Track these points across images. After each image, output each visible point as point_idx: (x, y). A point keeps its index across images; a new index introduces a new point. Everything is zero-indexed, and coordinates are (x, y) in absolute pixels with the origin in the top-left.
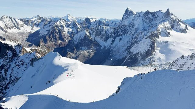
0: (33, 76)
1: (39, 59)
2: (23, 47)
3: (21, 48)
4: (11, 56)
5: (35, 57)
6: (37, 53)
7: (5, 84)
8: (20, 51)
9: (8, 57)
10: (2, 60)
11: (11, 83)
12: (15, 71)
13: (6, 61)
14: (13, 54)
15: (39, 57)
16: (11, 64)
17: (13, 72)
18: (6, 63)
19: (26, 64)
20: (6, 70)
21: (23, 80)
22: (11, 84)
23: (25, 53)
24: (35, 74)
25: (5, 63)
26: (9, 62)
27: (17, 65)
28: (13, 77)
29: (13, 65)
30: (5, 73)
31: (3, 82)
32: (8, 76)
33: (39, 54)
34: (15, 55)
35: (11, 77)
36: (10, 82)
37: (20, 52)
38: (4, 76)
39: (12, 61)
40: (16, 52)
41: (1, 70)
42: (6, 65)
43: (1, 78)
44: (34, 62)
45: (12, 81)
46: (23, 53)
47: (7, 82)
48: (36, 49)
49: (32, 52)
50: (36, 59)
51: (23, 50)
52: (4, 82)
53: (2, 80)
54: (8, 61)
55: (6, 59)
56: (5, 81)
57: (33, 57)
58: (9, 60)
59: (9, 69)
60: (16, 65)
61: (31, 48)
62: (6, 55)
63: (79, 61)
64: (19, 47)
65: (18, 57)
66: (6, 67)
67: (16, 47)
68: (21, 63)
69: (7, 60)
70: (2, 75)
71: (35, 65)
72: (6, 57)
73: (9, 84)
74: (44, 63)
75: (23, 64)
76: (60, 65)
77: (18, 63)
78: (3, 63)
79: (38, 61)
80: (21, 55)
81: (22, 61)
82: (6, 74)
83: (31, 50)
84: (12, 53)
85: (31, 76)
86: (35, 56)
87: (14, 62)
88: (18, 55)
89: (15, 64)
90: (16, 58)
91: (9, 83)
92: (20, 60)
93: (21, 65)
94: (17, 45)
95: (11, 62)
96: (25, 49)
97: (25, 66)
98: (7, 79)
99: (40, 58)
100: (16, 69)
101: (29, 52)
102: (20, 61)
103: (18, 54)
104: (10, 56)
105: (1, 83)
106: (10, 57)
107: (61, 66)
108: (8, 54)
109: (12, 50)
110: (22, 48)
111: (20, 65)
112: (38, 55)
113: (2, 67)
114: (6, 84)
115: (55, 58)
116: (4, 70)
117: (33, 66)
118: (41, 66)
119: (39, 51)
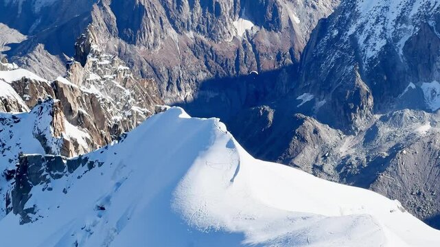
1: (73, 165)
5: (48, 150)
6: (60, 116)
15: (76, 144)
33: (80, 121)
44: (36, 190)
48: (55, 84)
49: (26, 109)
50: (55, 164)
57: (33, 149)
61: (20, 73)
63: (396, 204)
71: (42, 210)
74: (108, 200)
76: (232, 225)
79: (58, 184)
83: (20, 86)
86: (42, 138)
99: (81, 161)
107: (240, 236)
112: (71, 132)
115: (198, 161)
117: (26, 220)
118: (88, 223)
119: (80, 100)
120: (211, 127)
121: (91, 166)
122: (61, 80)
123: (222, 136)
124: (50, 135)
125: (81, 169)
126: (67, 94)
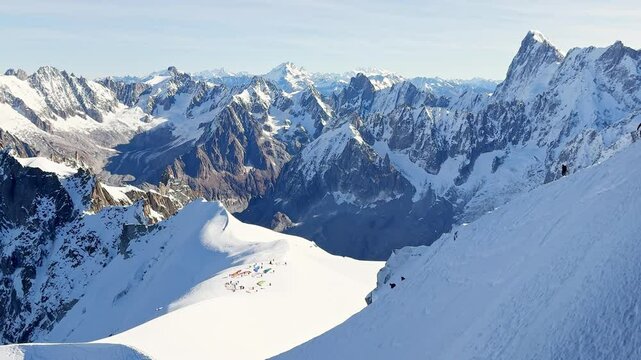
0: (120, 295)
2: (96, 183)
3: (88, 187)
4: (50, 216)
5: (140, 222)
6: (148, 207)
7: (23, 326)
8: (86, 199)
9: (37, 221)
10: (17, 232)
11: (42, 323)
12: (62, 277)
13: (33, 235)
14: (57, 208)
15: (156, 220)
16: (47, 247)
17: (52, 280)
18: (31, 242)
19: (106, 252)
20: (30, 273)
21: (84, 312)
22: (44, 327)
23: (104, 204)
24: (130, 286)
25: (25, 245)
26: (42, 241)
27: (71, 254)
28: (52, 299)
29: (56, 255)
30: (24, 282)
31: (15, 318)
32: (35, 297)
33: (161, 210)
34: (66, 213)
35: (44, 299)
36: (40, 318)
37: (84, 204)
38: (20, 294)
39: (53, 238)
40: (70, 201)
41: (12, 272)
42: (28, 253)
43: (9, 303)
44: (132, 242)
45: (46, 318)
46: (96, 205)
47: (30, 319)
48: (149, 193)
49: (132, 204)
50: (141, 228)
51: (98, 192)
52: (18, 319)
53: (11, 313)
54: (36, 236)
55: (32, 230)
56: (22, 314)
57: (134, 222)
58: (40, 233)
59: (38, 269)
60: (67, 252)
61: (131, 188)
62: (34, 211)
63: (313, 243)
64: (84, 183)
65: (74, 223)
66: (28, 258)
67: (72, 183)
68: (87, 244)
69: (36, 231)
70: (14, 292)
71: (135, 252)
72: (31, 219)
73: (37, 329)
74: (166, 244)
75: (91, 250)
77: (73, 245)
78: (18, 243)
79: (143, 239)
80: (88, 213)
81: (91, 239)
82: (26, 286)
83: (130, 194)
84: (54, 206)
85: (116, 294)
86: (138, 218)
87: (60, 240)
88: (77, 213)
89: (63, 248)
90: (69, 226)
91: (36, 324)
92: (83, 232)
93: (87, 253)
94: (76, 175)
95: (49, 242)
96: (104, 191)
97: (98, 256)
98: (28, 308)
99: (156, 226)
100: (65, 267)
101: (122, 202)
102: (83, 238)
103: (76, 208)
104: (45, 216)
105: (8, 323)
106: (47, 219)
108: (39, 208)
109: (54, 195)
110: (95, 187)
111: (82, 252)
112: (154, 214)
113: (16, 260)
114: (26, 328)
116: (23, 272)
117: (127, 257)
118: (156, 256)
119: (161, 201)
120: (217, 204)
121: (160, 229)
122: (152, 191)
123: (221, 208)
124: (143, 216)
125: (155, 230)
126: (155, 198)
